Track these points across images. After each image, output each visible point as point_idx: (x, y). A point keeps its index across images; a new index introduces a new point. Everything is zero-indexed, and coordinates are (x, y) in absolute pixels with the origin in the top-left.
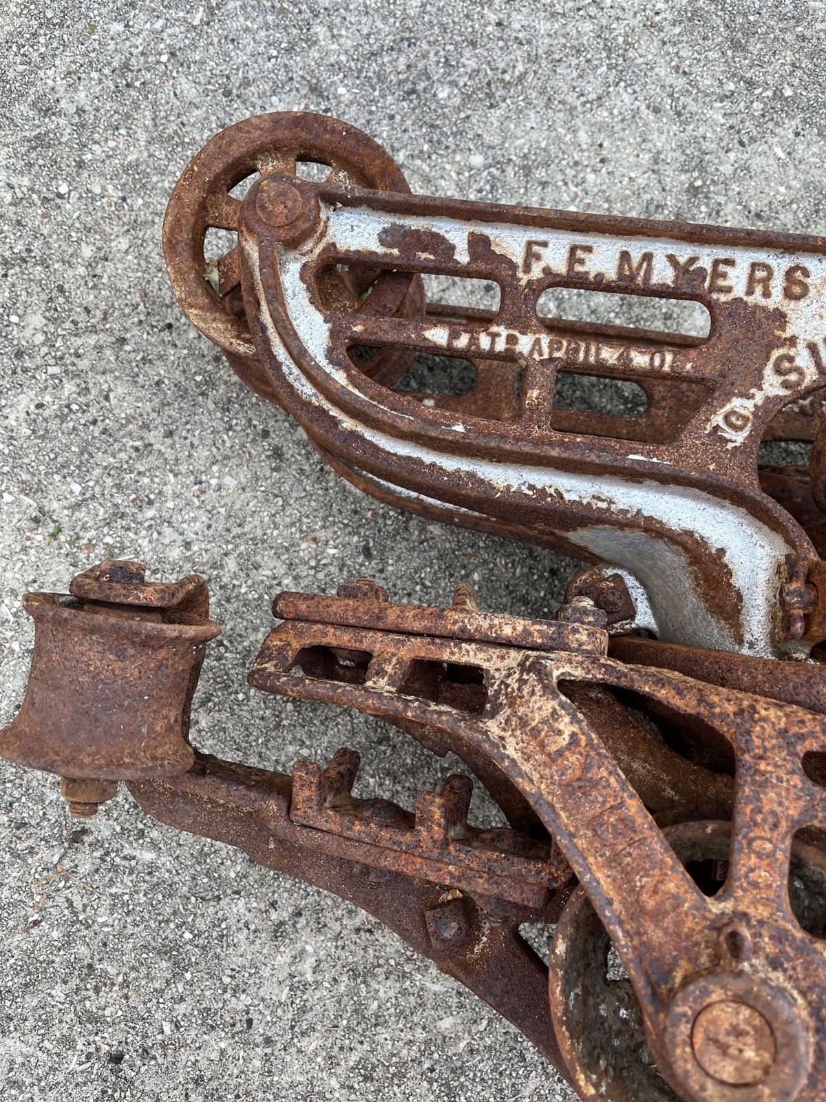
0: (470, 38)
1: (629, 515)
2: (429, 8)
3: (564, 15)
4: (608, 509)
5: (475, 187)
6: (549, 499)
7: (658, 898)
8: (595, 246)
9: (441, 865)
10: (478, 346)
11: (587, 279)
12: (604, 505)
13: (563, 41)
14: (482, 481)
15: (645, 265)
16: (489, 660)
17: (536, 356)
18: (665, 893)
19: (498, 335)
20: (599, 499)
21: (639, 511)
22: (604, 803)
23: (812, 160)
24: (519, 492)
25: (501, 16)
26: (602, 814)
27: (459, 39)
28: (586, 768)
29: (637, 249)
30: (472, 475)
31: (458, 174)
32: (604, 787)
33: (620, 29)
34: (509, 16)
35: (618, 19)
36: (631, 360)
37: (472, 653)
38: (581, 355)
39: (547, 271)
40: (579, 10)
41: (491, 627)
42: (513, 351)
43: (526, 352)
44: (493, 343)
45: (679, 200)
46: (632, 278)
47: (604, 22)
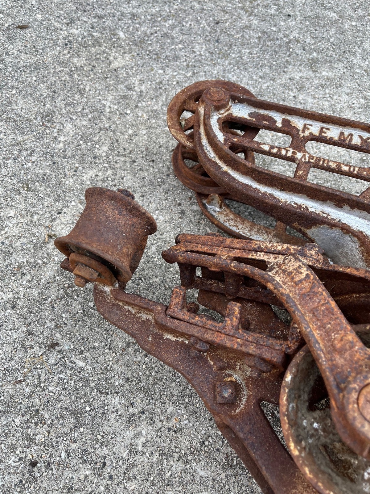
0: (283, 99)
1: (336, 221)
2: (270, 87)
3: (318, 98)
4: (327, 217)
6: (302, 209)
7: (343, 343)
8: (330, 129)
10: (281, 153)
11: (326, 138)
12: (325, 215)
13: (317, 106)
14: (275, 198)
15: (350, 137)
16: (269, 259)
17: (303, 160)
18: (346, 340)
19: (289, 151)
20: (323, 213)
21: (340, 220)
22: (319, 302)
24: (290, 204)
25: (295, 94)
26: (318, 306)
27: (279, 98)
28: (312, 288)
29: (347, 131)
30: (271, 195)
32: (320, 295)
33: (338, 106)
34: (298, 95)
35: (338, 103)
36: (341, 167)
37: (262, 256)
38: (321, 163)
39: (311, 134)
40: (324, 98)
41: (272, 246)
42: (294, 157)
43: (299, 158)
44: (287, 153)
45: (357, 162)
46: (344, 140)
47: (333, 103)
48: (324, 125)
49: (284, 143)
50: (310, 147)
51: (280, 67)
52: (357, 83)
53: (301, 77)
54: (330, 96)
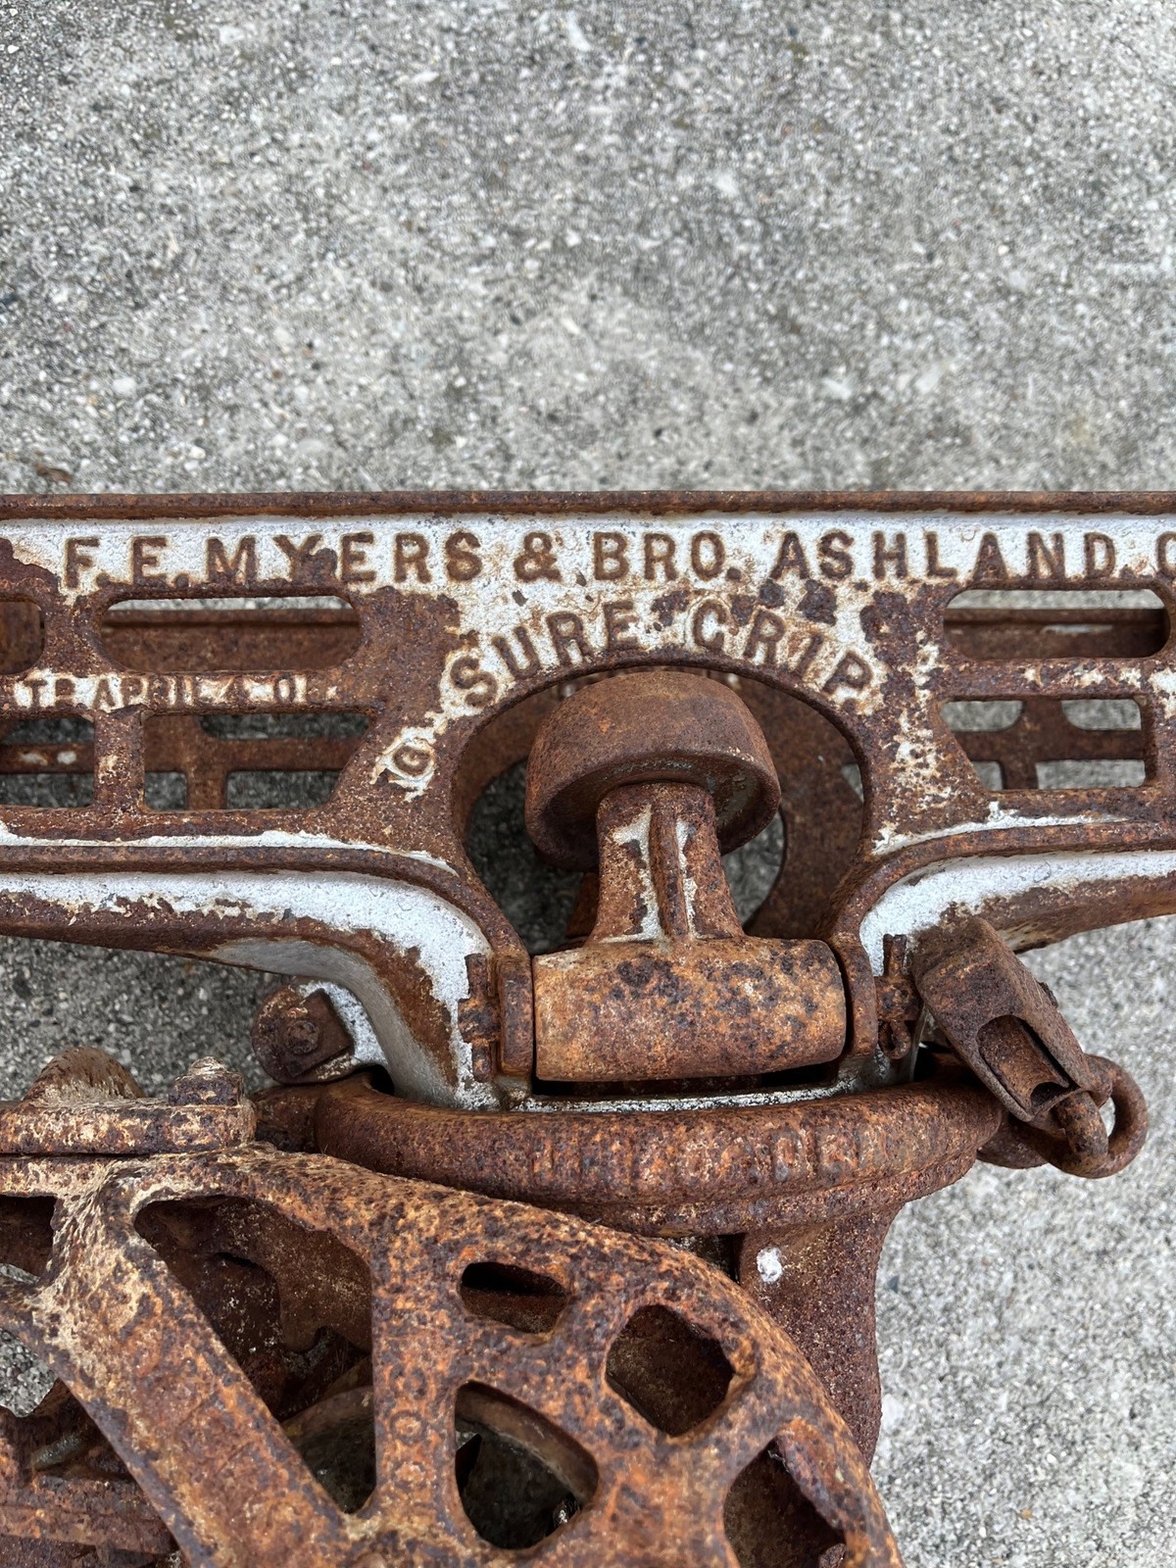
0: (93, 212)
1: (274, 921)
2: (25, 177)
3: (231, 165)
4: (242, 917)
5: (127, 424)
6: (152, 915)
7: (272, 1532)
8: (169, 536)
9: (26, 1512)
10: (13, 704)
11: (164, 585)
12: (235, 912)
14: (45, 904)
15: (244, 556)
16: (66, 1184)
17: (104, 706)
18: (281, 1524)
19: (43, 683)
20: (227, 903)
21: (288, 913)
22: (193, 1397)
23: (619, 330)
24: (104, 912)
25: (137, 176)
26: (190, 1415)
27: (76, 216)
28: (165, 1348)
29: (230, 535)
30: (27, 898)
31: (98, 408)
32: (189, 1375)
34: (149, 175)
35: (312, 162)
36: (247, 694)
37: (42, 1176)
38: (172, 696)
39: (103, 580)
40: (252, 155)
41: (66, 1130)
42: (69, 705)
43: (88, 702)
44: (36, 696)
46: (230, 576)
47: (293, 168)
48: (145, 529)
49: (154, 421)
50: (257, 405)
51: (40, 60)
52: (365, 40)
53: (137, 86)
54: (274, 140)
